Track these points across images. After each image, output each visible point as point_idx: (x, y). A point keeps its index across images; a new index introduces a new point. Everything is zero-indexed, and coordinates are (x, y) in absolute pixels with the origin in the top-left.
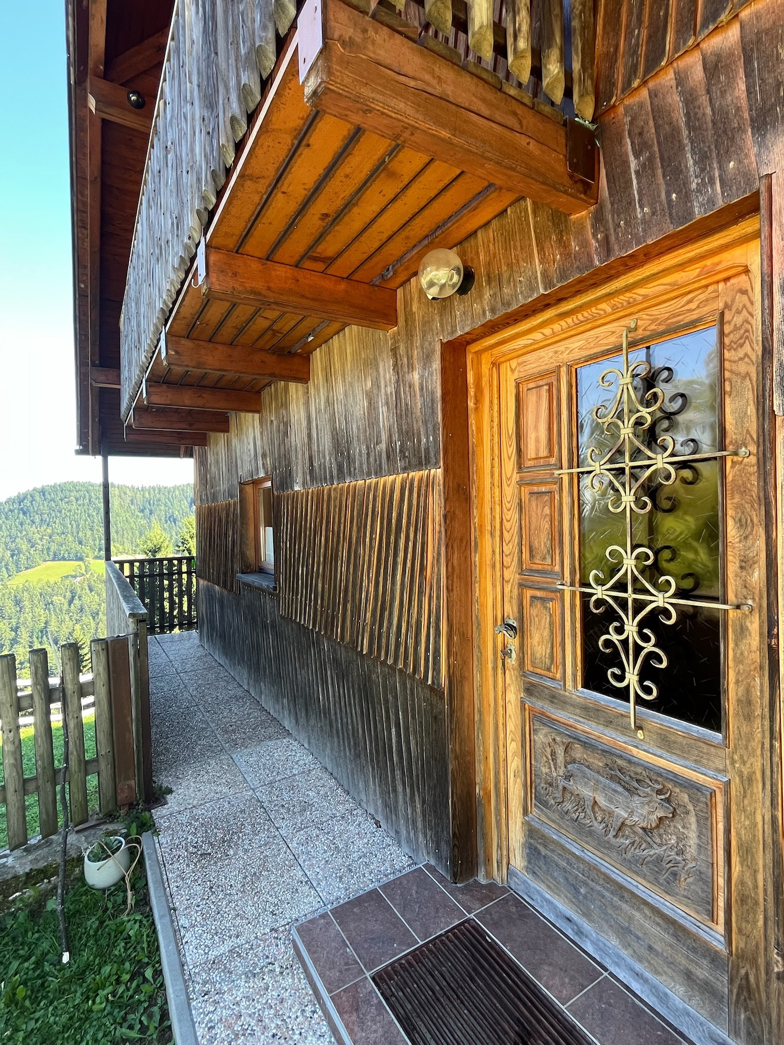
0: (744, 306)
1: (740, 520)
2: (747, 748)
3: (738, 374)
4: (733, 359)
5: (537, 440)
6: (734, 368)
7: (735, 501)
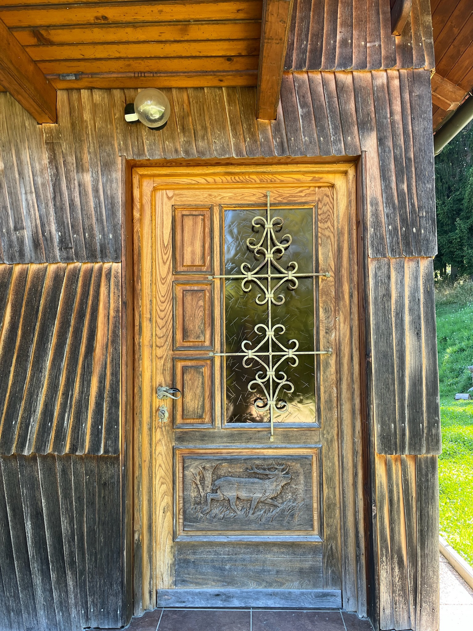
0: (328, 203)
1: (326, 309)
2: (329, 426)
3: (325, 236)
4: (322, 227)
5: (193, 253)
6: (323, 232)
7: (323, 299)
